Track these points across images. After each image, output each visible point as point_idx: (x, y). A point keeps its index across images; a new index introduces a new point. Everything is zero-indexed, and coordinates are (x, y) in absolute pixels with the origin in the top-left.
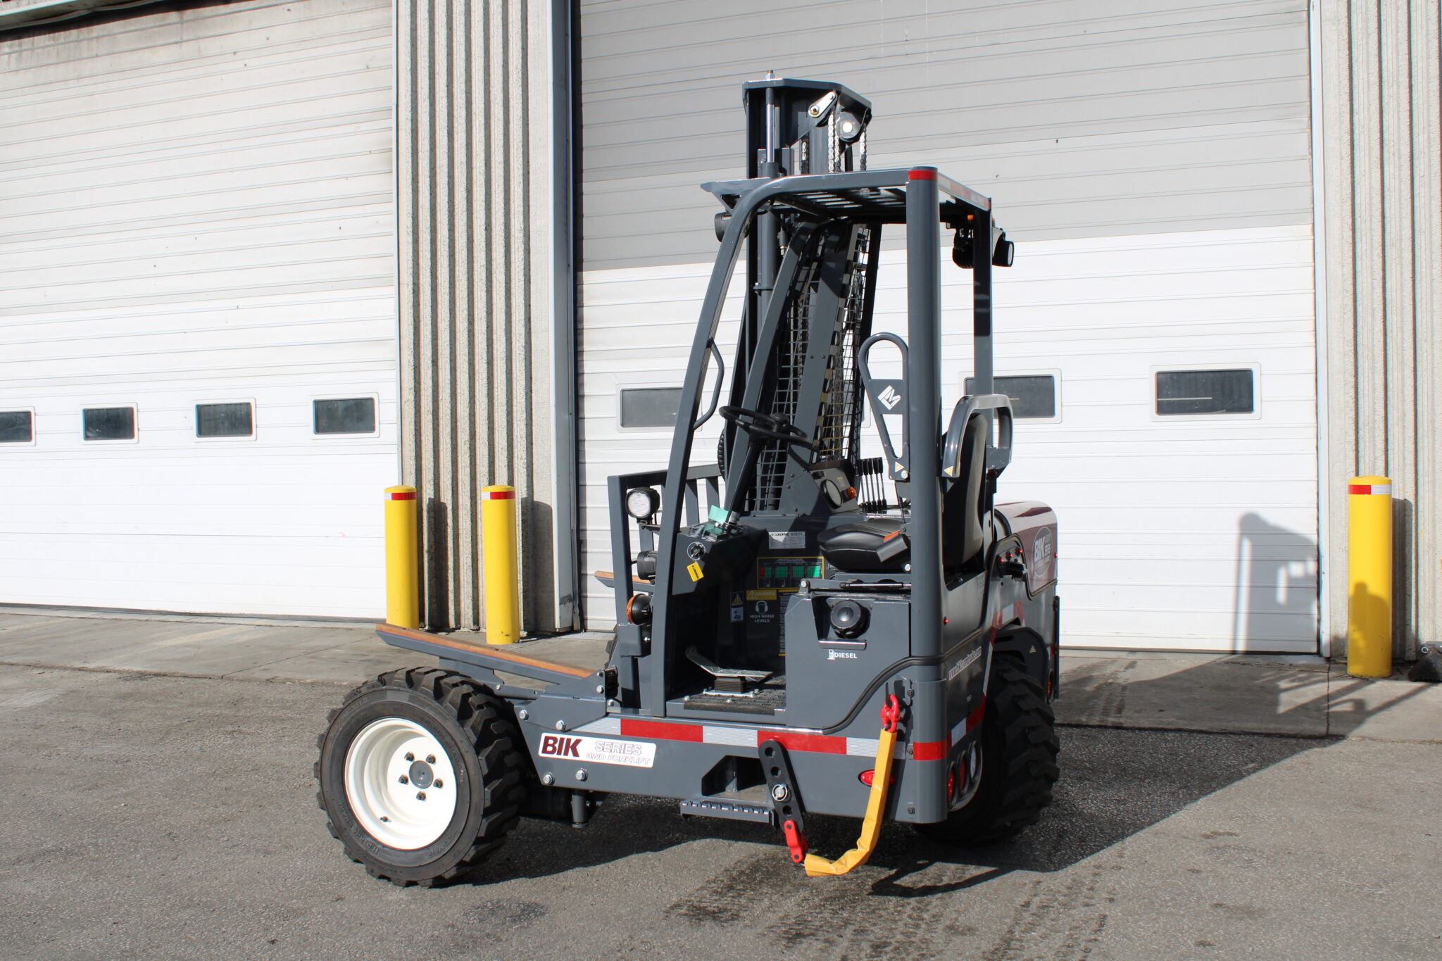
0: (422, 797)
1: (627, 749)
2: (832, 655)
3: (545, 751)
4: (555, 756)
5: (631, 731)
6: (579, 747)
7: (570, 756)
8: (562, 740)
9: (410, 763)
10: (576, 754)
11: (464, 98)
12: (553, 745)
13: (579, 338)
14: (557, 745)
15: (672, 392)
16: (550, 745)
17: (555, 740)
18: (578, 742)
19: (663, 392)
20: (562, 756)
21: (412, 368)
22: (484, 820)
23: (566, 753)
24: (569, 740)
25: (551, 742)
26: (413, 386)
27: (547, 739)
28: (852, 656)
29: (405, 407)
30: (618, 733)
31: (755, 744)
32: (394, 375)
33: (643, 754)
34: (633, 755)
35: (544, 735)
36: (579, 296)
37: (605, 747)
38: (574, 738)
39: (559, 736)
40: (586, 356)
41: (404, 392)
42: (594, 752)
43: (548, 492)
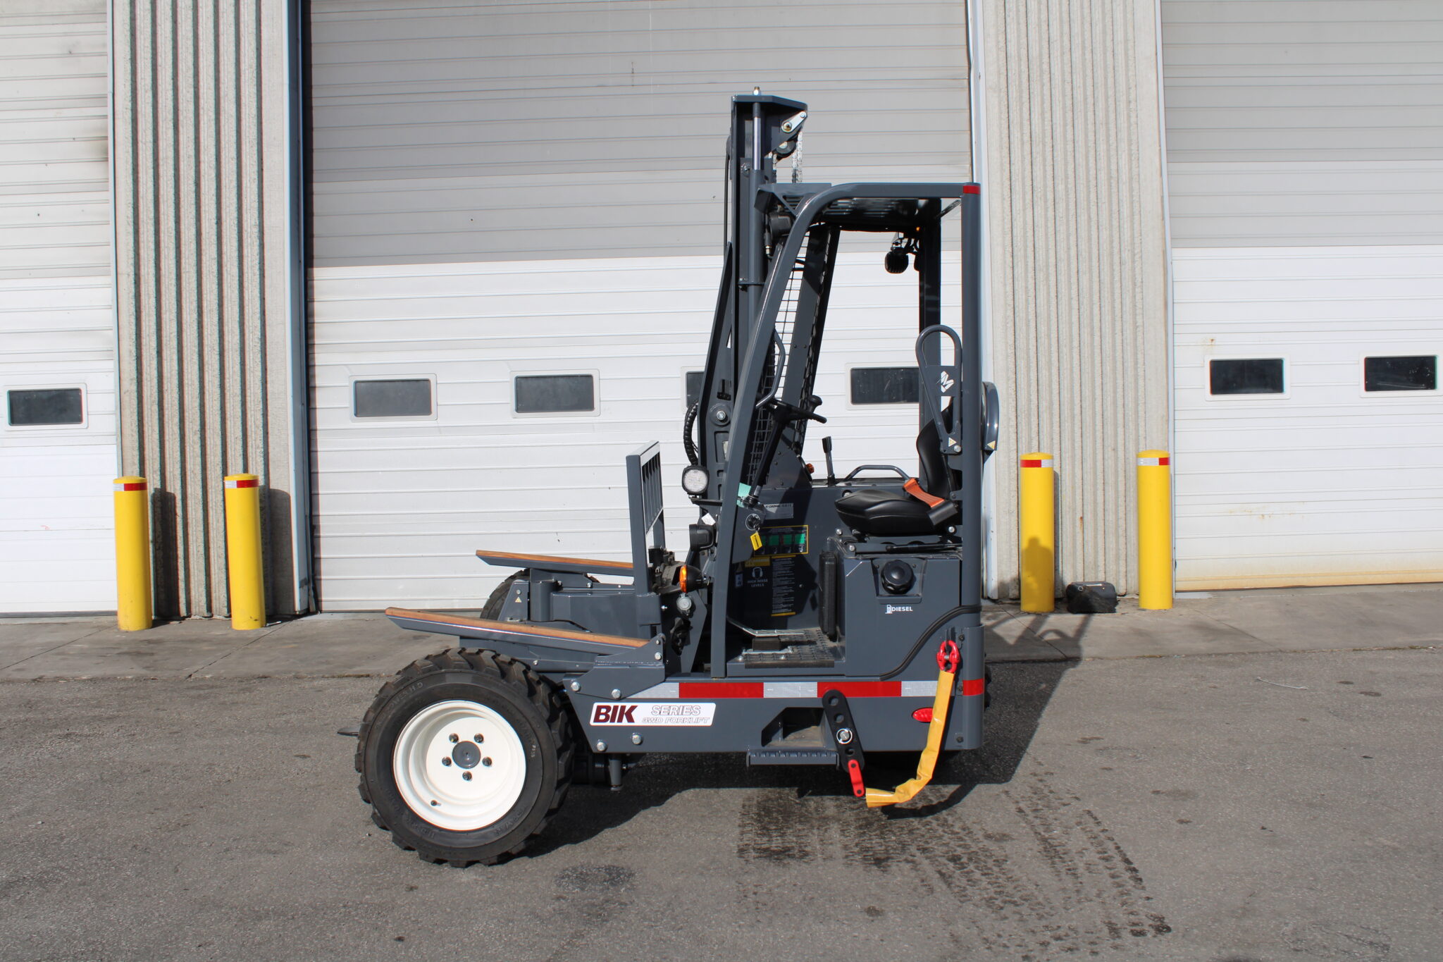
0: (468, 777)
1: (685, 710)
2: (890, 610)
3: (597, 720)
4: (608, 723)
5: (688, 694)
6: (633, 714)
7: (625, 722)
8: (616, 708)
9: (454, 745)
10: (630, 719)
11: (193, 93)
12: (605, 714)
13: (310, 331)
14: (610, 714)
15: (406, 383)
16: (603, 714)
17: (608, 708)
18: (633, 708)
19: (397, 383)
20: (616, 724)
21: (135, 358)
22: (557, 792)
23: (620, 720)
24: (623, 708)
25: (603, 711)
26: (135, 377)
27: (599, 708)
28: (908, 609)
29: (126, 398)
30: (677, 696)
31: (815, 695)
32: (112, 365)
33: (703, 714)
34: (692, 716)
35: (596, 705)
36: (309, 291)
37: (663, 710)
38: (628, 705)
39: (612, 705)
40: (317, 349)
41: (123, 383)
42: (651, 716)
43: (286, 480)
